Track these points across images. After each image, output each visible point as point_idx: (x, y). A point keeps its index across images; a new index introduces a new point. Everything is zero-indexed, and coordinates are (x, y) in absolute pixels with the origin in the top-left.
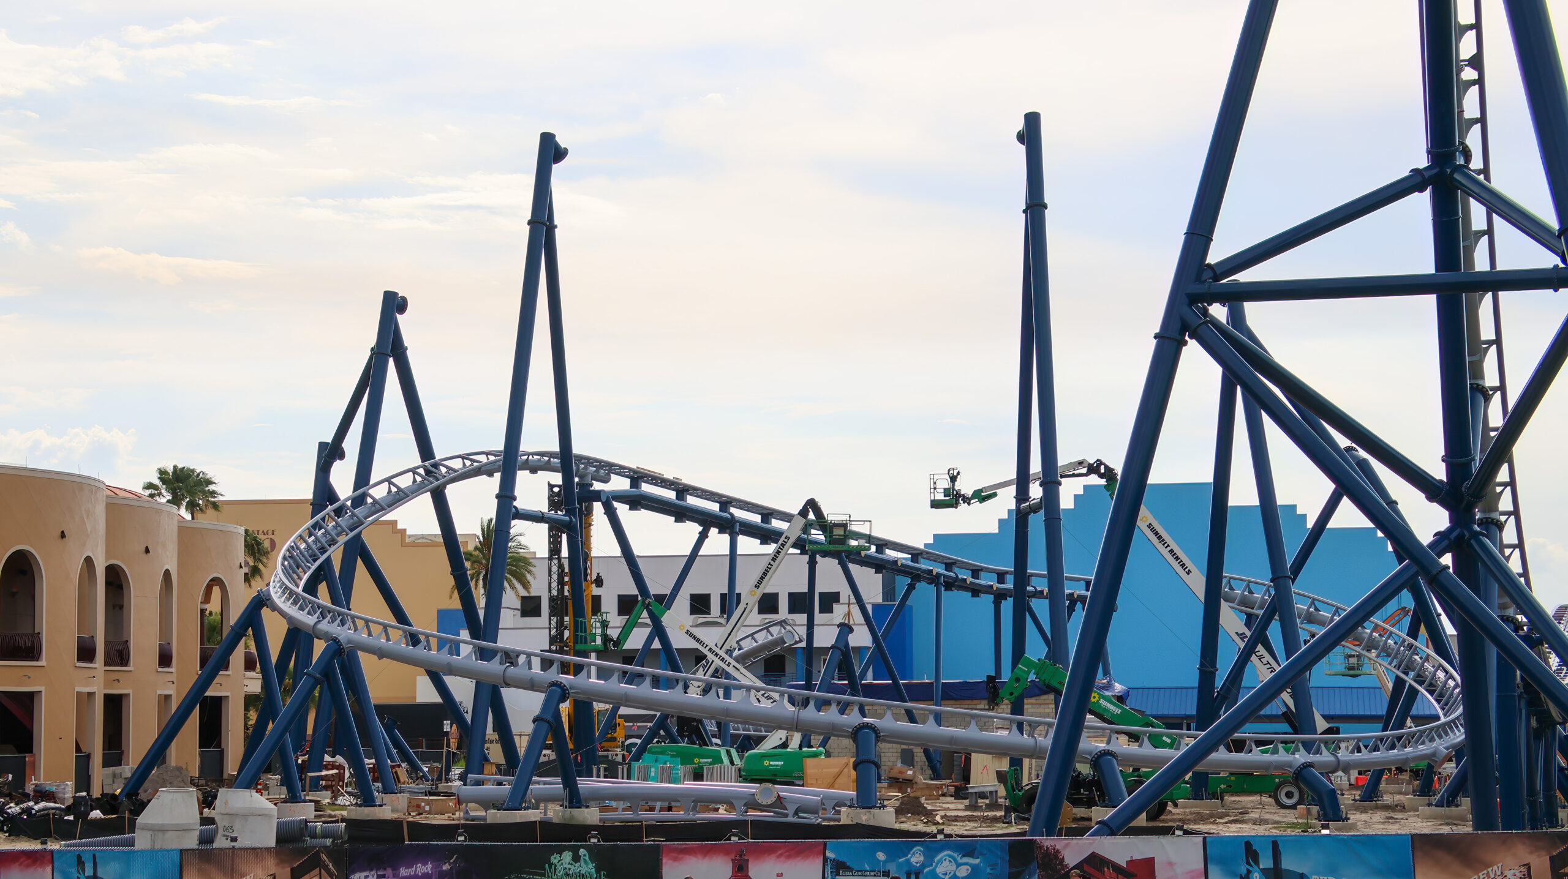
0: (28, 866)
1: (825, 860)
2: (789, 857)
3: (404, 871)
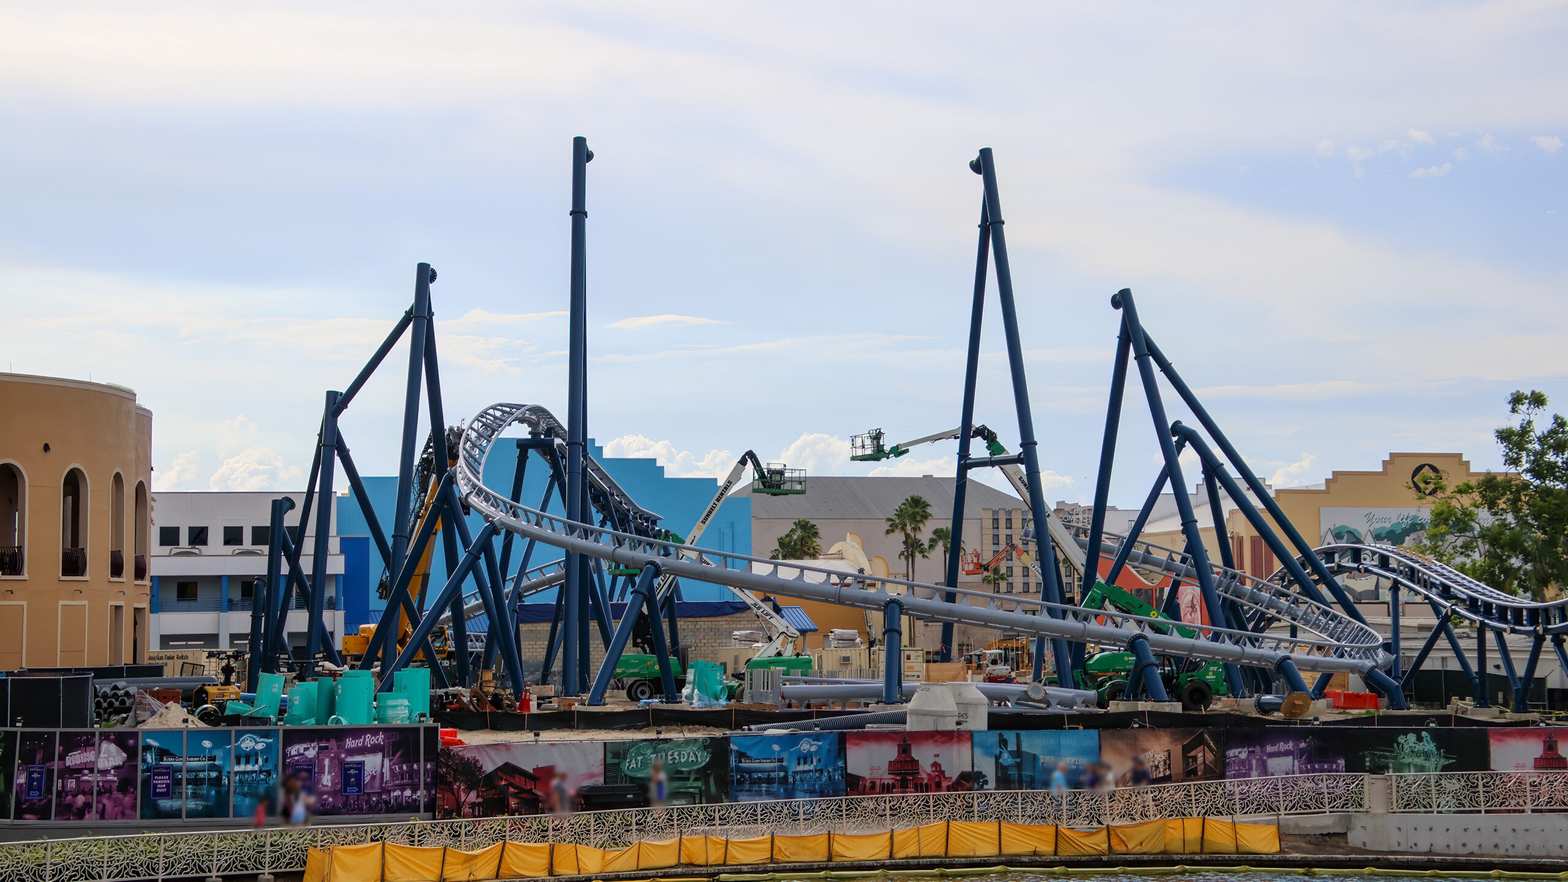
3: (1270, 749)
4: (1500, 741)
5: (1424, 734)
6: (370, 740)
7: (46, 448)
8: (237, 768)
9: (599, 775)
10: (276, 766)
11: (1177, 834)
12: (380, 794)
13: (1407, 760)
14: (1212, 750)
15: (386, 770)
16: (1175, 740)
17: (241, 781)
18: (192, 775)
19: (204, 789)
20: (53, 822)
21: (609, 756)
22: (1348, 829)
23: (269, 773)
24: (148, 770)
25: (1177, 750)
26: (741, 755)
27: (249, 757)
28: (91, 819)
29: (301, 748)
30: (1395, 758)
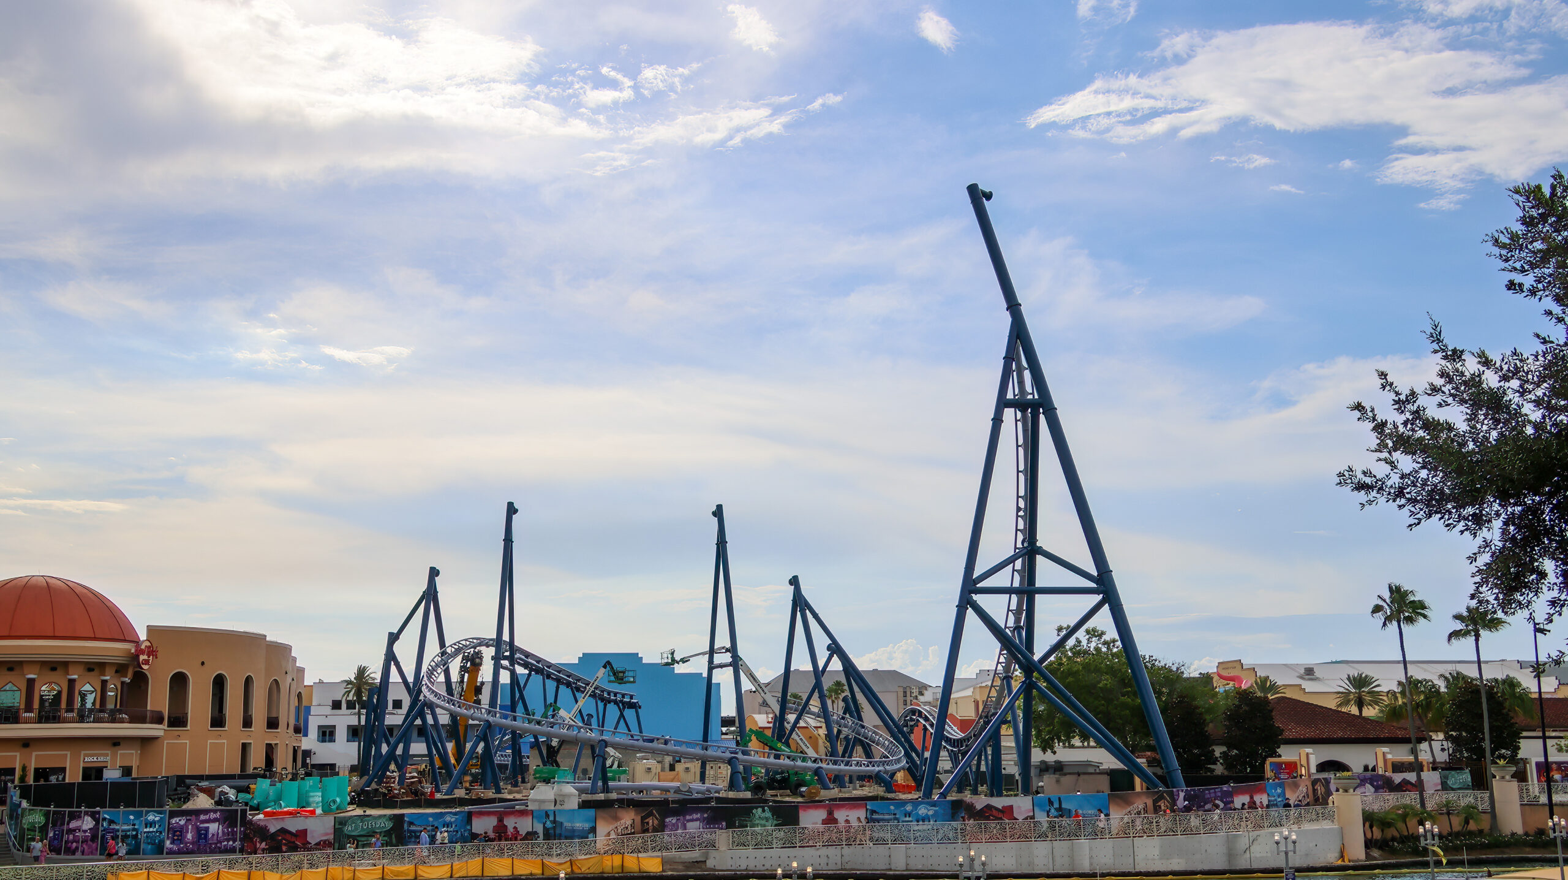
0: (519, 816)
1: (867, 810)
2: (851, 809)
3: (688, 817)
4: (805, 810)
5: (766, 808)
6: (212, 816)
7: (203, 663)
8: (145, 830)
9: (331, 834)
10: (165, 829)
11: (609, 863)
12: (216, 844)
13: (757, 822)
14: (657, 819)
15: (220, 831)
16: (637, 814)
17: (147, 836)
18: (124, 833)
19: (129, 841)
20: (62, 856)
21: (337, 824)
22: (707, 858)
23: (161, 833)
24: (104, 830)
25: (638, 819)
26: (411, 823)
27: (151, 824)
28: (78, 855)
29: (177, 819)
30: (751, 821)
